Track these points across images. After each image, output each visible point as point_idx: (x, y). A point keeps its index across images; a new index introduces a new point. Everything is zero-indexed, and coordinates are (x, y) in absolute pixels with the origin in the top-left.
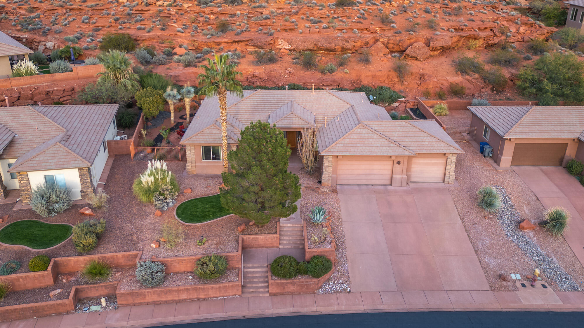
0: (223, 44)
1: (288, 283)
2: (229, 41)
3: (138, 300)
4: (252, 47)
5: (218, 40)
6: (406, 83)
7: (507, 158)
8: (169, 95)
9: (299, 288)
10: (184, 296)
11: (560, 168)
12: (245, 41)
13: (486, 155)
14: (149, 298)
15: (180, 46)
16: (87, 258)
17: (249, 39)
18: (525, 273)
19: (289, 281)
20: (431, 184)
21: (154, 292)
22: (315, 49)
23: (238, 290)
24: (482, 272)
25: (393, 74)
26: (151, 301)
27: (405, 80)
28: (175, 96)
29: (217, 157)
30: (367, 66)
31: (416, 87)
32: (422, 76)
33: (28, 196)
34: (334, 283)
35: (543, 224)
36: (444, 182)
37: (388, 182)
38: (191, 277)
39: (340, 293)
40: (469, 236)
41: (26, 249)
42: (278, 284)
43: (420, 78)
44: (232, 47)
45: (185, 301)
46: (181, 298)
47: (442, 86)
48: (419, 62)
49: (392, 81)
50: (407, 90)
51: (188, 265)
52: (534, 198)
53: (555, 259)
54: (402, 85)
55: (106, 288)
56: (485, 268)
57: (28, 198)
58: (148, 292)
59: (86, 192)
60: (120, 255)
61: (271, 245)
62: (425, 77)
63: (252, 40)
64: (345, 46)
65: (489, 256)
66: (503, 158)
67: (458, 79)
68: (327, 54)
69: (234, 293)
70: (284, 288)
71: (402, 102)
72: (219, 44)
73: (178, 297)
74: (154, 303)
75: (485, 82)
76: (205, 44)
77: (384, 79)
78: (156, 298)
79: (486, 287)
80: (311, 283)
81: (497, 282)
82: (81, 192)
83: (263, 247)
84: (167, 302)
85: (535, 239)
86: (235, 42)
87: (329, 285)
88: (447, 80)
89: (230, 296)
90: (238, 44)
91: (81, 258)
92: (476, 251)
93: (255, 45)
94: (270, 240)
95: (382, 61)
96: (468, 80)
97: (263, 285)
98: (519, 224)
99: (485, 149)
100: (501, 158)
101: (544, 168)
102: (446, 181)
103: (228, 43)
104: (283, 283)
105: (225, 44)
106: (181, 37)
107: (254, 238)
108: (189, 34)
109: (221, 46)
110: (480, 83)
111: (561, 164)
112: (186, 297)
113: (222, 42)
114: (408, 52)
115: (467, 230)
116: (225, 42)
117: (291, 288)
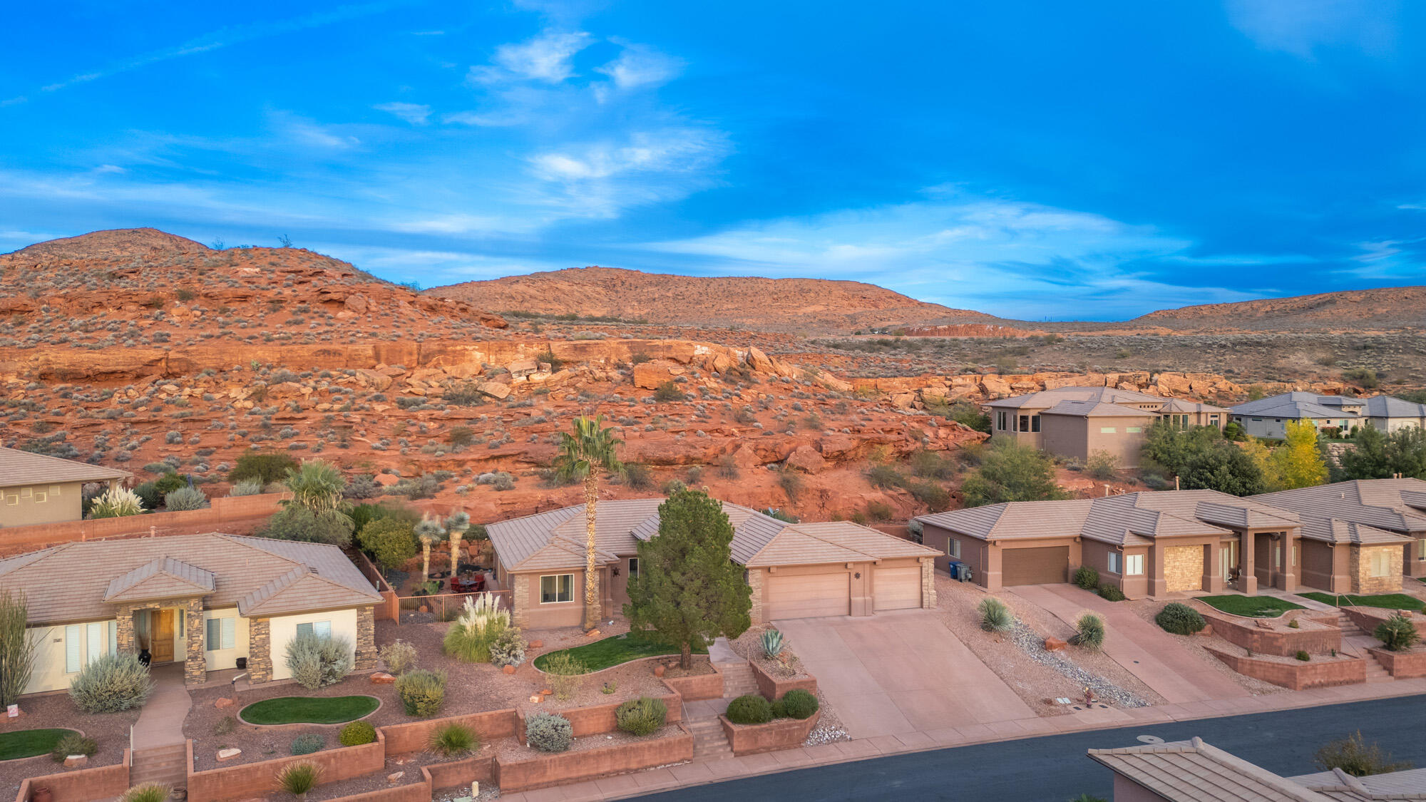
0: (469, 463)
1: (762, 730)
2: (482, 458)
3: (534, 779)
4: (526, 465)
5: (460, 457)
6: (801, 504)
7: (994, 573)
8: (426, 528)
9: (778, 738)
11: (1067, 584)
12: (513, 455)
13: (963, 577)
14: (553, 774)
15: (386, 472)
17: (519, 451)
18: (1074, 696)
19: (764, 726)
20: (905, 610)
21: (560, 760)
22: (641, 461)
23: (687, 750)
24: (1019, 699)
25: (779, 491)
26: (553, 779)
27: (799, 500)
30: (735, 481)
31: (817, 511)
32: (823, 493)
33: (262, 666)
34: (824, 730)
35: (1075, 641)
36: (922, 607)
37: (845, 611)
38: (610, 738)
39: (837, 742)
40: (985, 663)
42: (747, 732)
43: (821, 497)
44: (487, 467)
45: (606, 775)
47: (856, 507)
48: (810, 476)
49: (778, 501)
50: (805, 516)
51: (601, 721)
52: (1050, 615)
53: (1104, 678)
54: (795, 508)
55: (472, 768)
56: (1021, 694)
57: (263, 670)
58: (551, 761)
59: (364, 653)
60: (485, 716)
61: (711, 694)
62: (829, 494)
63: (527, 453)
64: (691, 455)
65: (1021, 681)
66: (989, 573)
67: (877, 495)
68: (658, 470)
69: (681, 757)
70: (756, 740)
72: (461, 463)
73: (598, 768)
74: (558, 783)
75: (916, 499)
76: (436, 465)
77: (768, 498)
78: (561, 773)
79: (1032, 714)
80: (796, 727)
81: (1044, 708)
82: (356, 654)
83: (698, 699)
84: (578, 780)
85: (1070, 659)
86: (494, 458)
87: (818, 733)
88: (862, 497)
89: (675, 762)
90: (498, 462)
91: (423, 724)
92: (1001, 678)
93: (532, 460)
94: (709, 684)
95: (756, 474)
96: (891, 497)
97: (720, 743)
98: (1045, 646)
99: (958, 569)
100: (987, 575)
101: (1047, 585)
102: (925, 604)
103: (479, 460)
104: (756, 730)
105: (474, 464)
106: (382, 457)
107: (686, 682)
108: (397, 453)
109: (467, 467)
110: (910, 500)
111: (1066, 581)
112: (608, 769)
113: (468, 461)
114: (790, 460)
115: (980, 658)
116: (473, 460)
117: (767, 740)
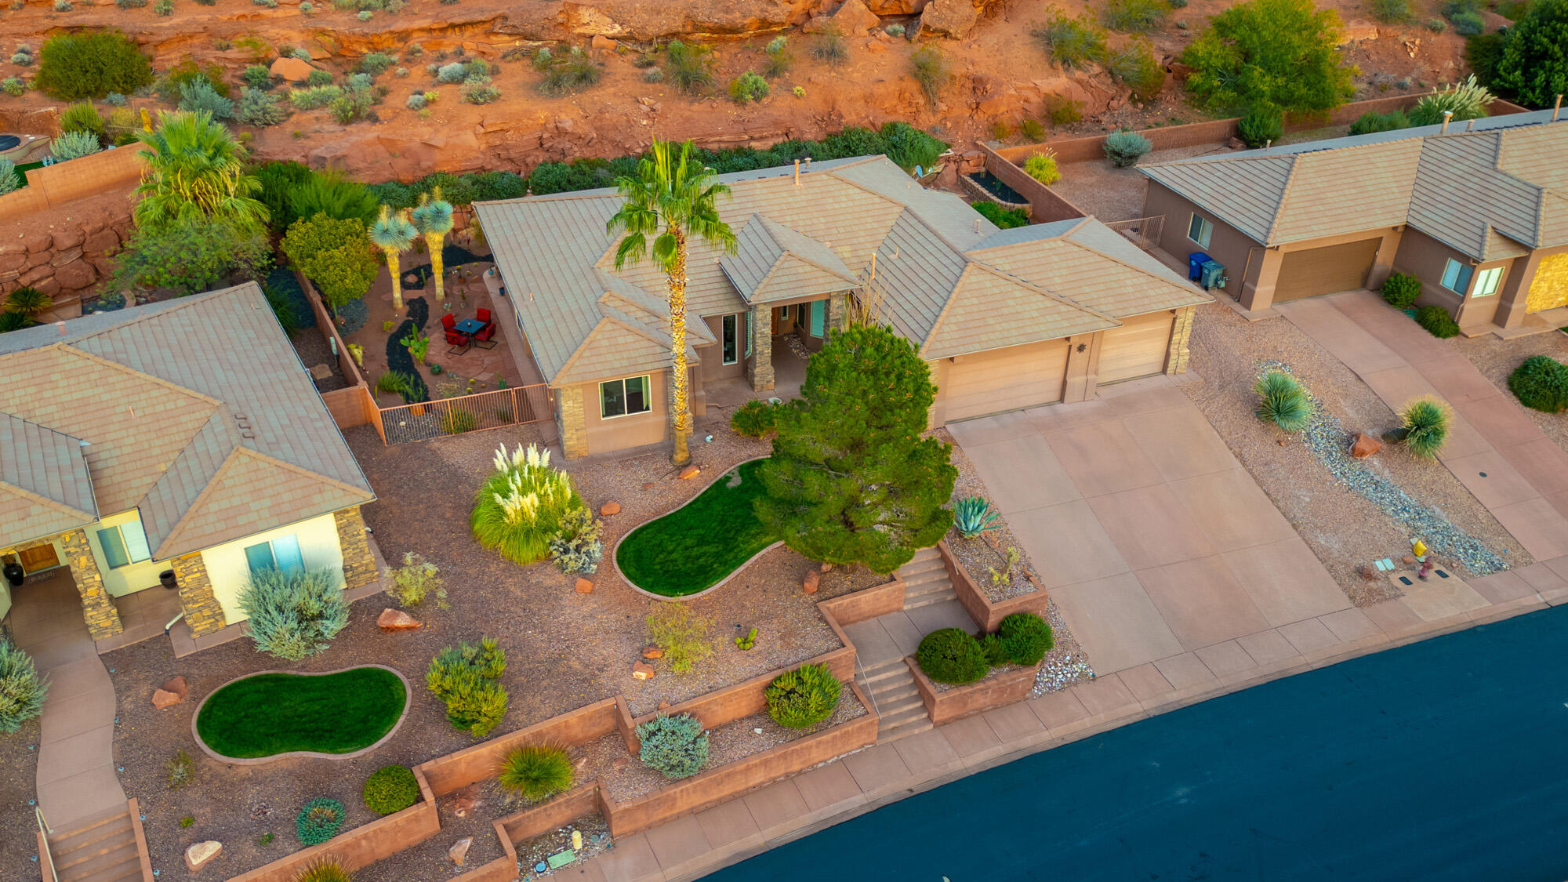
0: (415, 35)
2: (435, 26)
3: (659, 815)
4: (507, 38)
5: (400, 25)
6: (943, 107)
7: (1265, 289)
8: (386, 232)
9: (995, 696)
10: (758, 777)
11: (1364, 292)
12: (484, 22)
13: (1211, 284)
14: (683, 805)
15: (286, 53)
16: (498, 745)
17: (493, 14)
18: (1398, 554)
19: (978, 686)
20: (1139, 381)
21: (695, 787)
22: (689, 29)
23: (869, 733)
24: (1322, 569)
25: (912, 86)
26: (686, 808)
27: (941, 100)
28: (401, 233)
29: (636, 403)
30: (841, 69)
31: (968, 115)
32: (978, 85)
34: (1056, 666)
35: (1396, 436)
36: (1164, 371)
37: (1056, 396)
38: (758, 731)
39: (1075, 684)
40: (1267, 494)
41: (315, 760)
42: (953, 698)
43: (974, 88)
44: (446, 42)
45: (759, 788)
46: (751, 784)
47: (1026, 106)
48: (954, 43)
49: (910, 104)
50: (949, 125)
51: (743, 704)
52: (1351, 378)
53: (1438, 510)
54: (935, 112)
55: (568, 807)
56: (1325, 559)
58: (682, 791)
59: (357, 568)
60: (572, 717)
61: (886, 609)
62: (988, 87)
63: (505, 18)
64: (770, 18)
65: (1323, 530)
66: (1258, 290)
67: (1057, 83)
68: (716, 40)
69: (861, 743)
70: (965, 704)
71: (948, 160)
72: (404, 36)
73: (744, 783)
74: (695, 812)
75: (1115, 82)
76: (364, 40)
77: (895, 102)
78: (697, 800)
79: (1345, 602)
80: (1021, 679)
81: (1358, 584)
82: (345, 570)
83: (869, 617)
84: (721, 802)
85: (1386, 472)
86: (453, 26)
87: (1048, 672)
88: (1036, 88)
89: (852, 751)
90: (461, 31)
92: (1294, 526)
93: (516, 31)
94: (885, 598)
95: (873, 51)
96: (1079, 82)
97: (911, 707)
98: (1350, 445)
99: (1206, 271)
100: (1253, 292)
101: (1335, 298)
102: (1170, 370)
103: (430, 30)
105: (425, 37)
106: (273, 21)
107: (851, 603)
108: (295, 12)
109: (415, 43)
110: (1106, 86)
111: (1364, 284)
112: (762, 779)
113: (414, 31)
114: (925, 18)
115: (1261, 484)
116: (422, 30)
117: (981, 701)
